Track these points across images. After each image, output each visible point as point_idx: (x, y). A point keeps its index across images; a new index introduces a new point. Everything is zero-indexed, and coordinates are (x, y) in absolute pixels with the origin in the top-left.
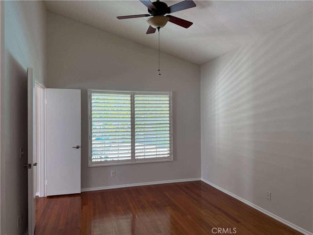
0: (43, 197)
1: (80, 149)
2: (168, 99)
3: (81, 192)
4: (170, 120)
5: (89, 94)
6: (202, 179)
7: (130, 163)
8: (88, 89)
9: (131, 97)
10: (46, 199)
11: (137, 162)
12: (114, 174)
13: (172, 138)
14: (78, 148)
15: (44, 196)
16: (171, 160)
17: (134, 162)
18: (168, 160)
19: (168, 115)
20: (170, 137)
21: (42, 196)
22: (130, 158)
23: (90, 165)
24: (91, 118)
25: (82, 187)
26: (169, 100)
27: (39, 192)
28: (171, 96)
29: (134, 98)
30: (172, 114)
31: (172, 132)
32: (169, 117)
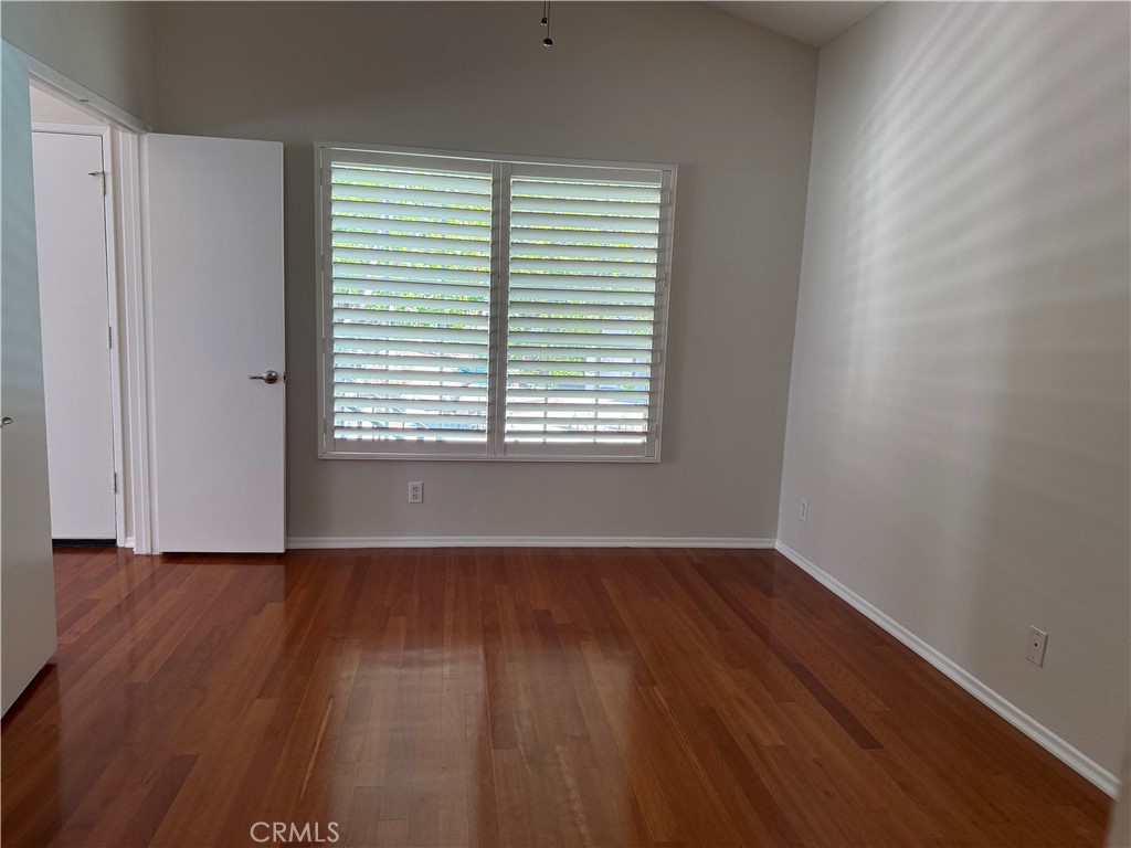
0: (147, 556)
1: (280, 386)
2: (657, 199)
3: (287, 550)
4: (657, 295)
5: (319, 161)
6: (779, 545)
7: (484, 456)
8: (317, 145)
9: (495, 183)
10: (158, 563)
11: (511, 456)
12: (420, 493)
13: (662, 370)
14: (272, 380)
15: (149, 552)
16: (650, 460)
17: (499, 456)
18: (640, 457)
19: (653, 273)
20: (652, 366)
21: (145, 550)
22: (483, 439)
23: (326, 452)
24: (329, 265)
25: (290, 529)
26: (662, 206)
27: (132, 535)
28: (673, 184)
29: (507, 189)
30: (668, 269)
31: (664, 344)
32: (657, 280)
